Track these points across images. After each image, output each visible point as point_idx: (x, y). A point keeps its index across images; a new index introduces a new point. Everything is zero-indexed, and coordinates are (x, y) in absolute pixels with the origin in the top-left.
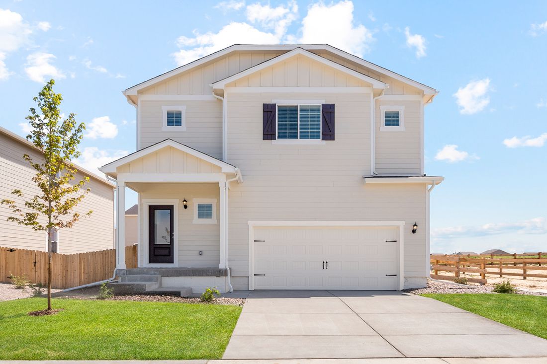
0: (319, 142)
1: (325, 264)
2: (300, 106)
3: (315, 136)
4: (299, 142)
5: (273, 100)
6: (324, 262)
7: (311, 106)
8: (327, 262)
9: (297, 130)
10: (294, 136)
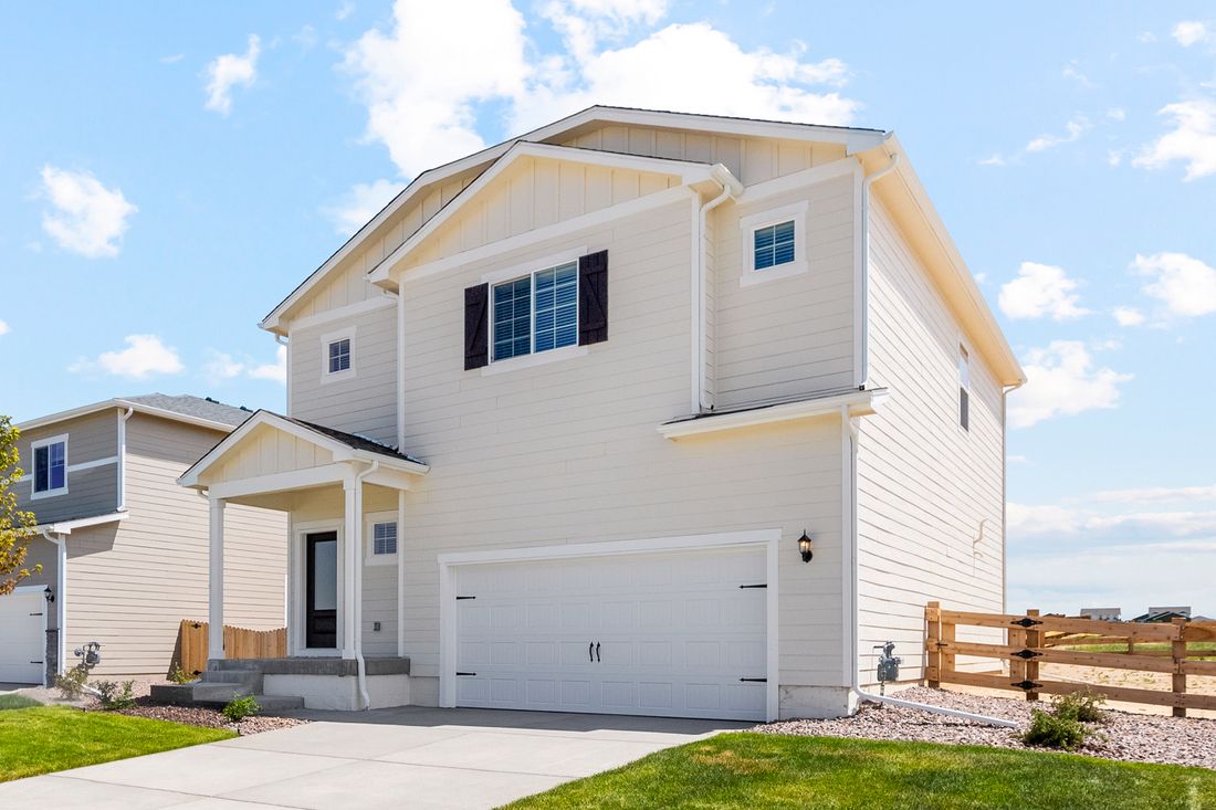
0: (575, 351)
1: (595, 650)
2: (537, 274)
3: (565, 340)
4: (534, 359)
5: (483, 277)
6: (592, 645)
7: (558, 268)
8: (599, 645)
9: (529, 333)
10: (523, 349)
